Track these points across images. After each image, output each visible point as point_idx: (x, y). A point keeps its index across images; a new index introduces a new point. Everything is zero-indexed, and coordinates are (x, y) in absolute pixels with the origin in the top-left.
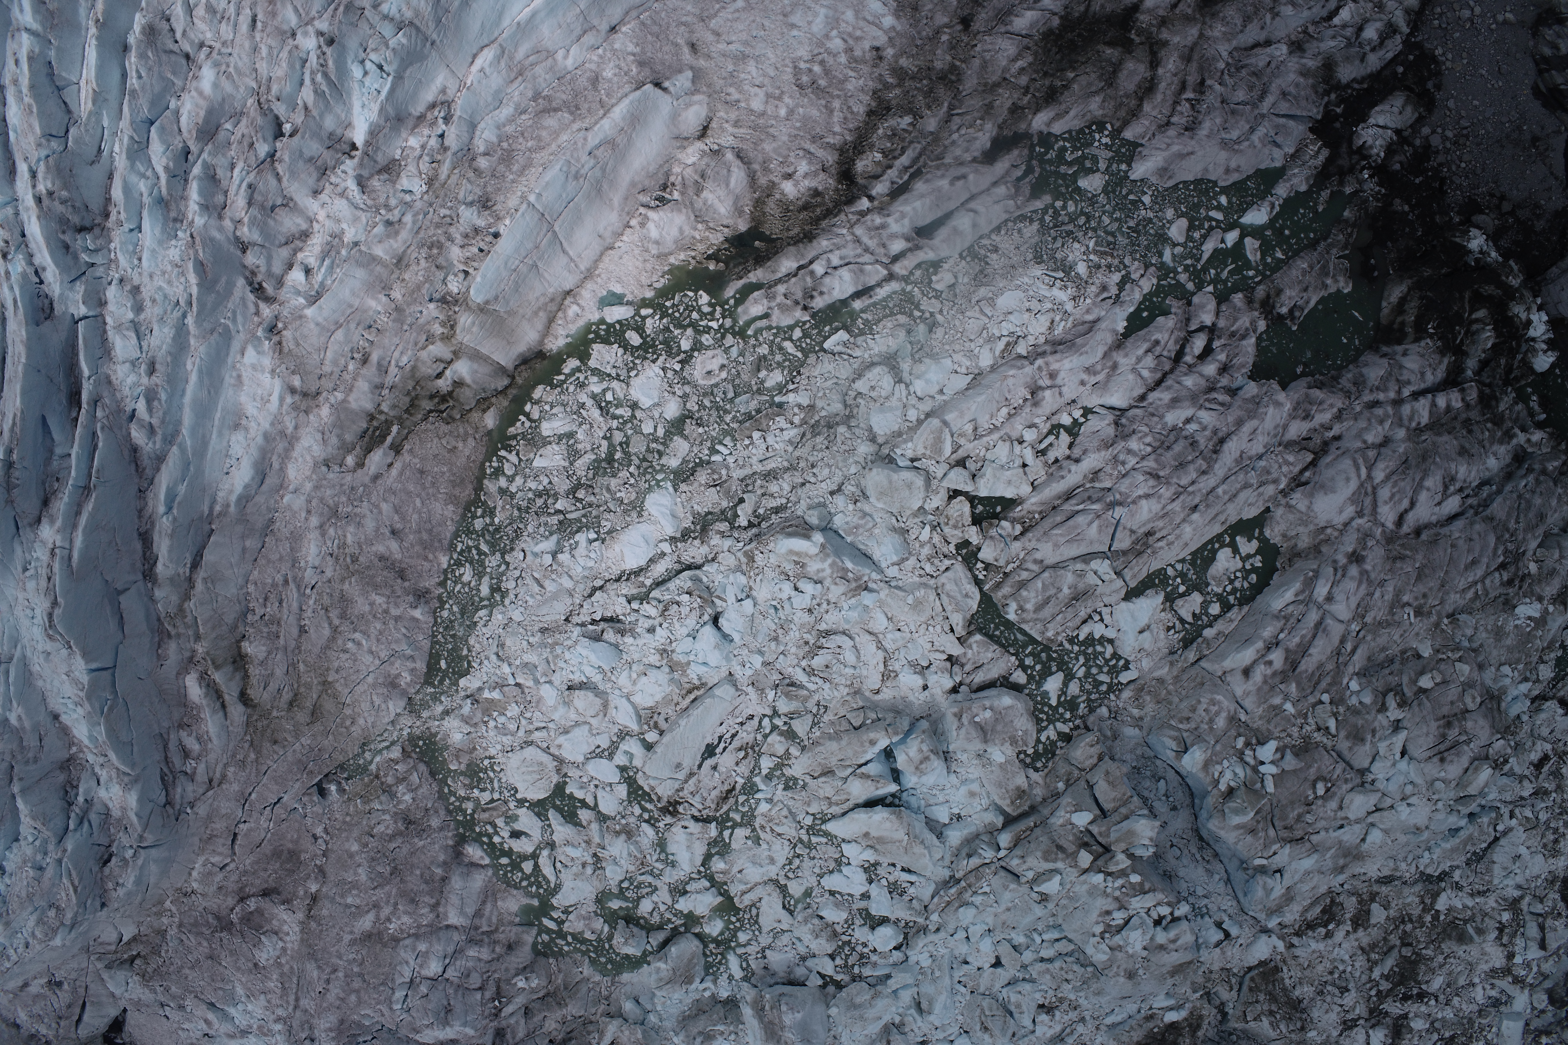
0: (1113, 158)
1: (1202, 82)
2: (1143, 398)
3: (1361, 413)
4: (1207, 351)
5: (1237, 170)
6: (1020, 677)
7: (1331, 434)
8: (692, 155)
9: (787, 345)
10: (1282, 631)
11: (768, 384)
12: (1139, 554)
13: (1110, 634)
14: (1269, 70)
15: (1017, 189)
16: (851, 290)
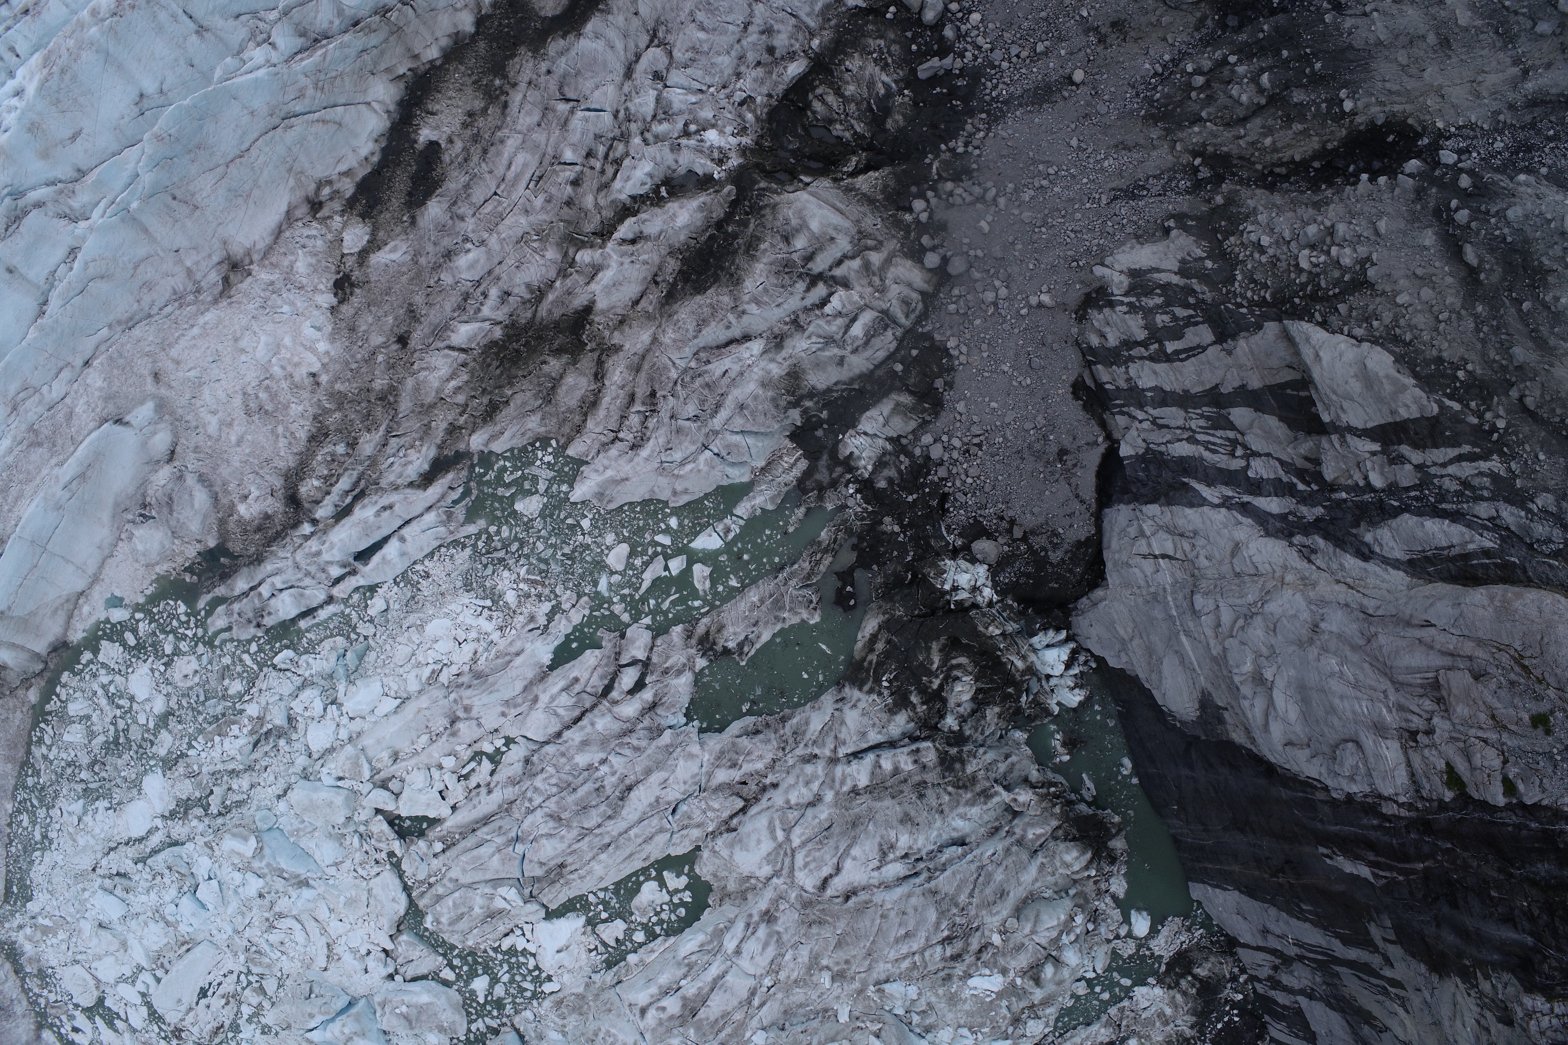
0: (554, 478)
1: (653, 394)
2: (559, 735)
3: (793, 766)
4: (639, 685)
5: (686, 491)
6: (448, 974)
7: (768, 781)
8: (164, 475)
9: (246, 657)
10: (685, 976)
11: (231, 692)
12: (553, 882)
13: (532, 948)
14: (726, 380)
15: (450, 515)
16: (293, 613)
